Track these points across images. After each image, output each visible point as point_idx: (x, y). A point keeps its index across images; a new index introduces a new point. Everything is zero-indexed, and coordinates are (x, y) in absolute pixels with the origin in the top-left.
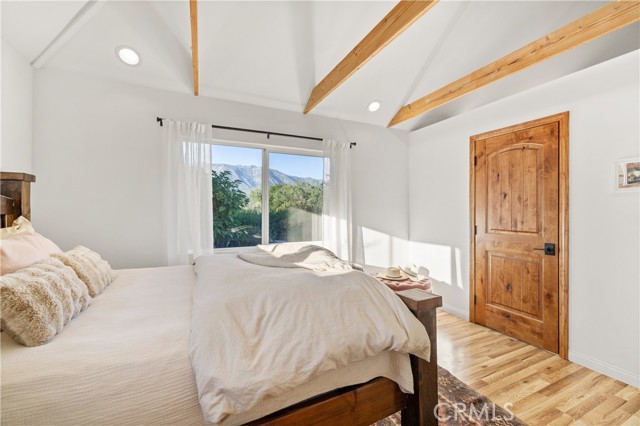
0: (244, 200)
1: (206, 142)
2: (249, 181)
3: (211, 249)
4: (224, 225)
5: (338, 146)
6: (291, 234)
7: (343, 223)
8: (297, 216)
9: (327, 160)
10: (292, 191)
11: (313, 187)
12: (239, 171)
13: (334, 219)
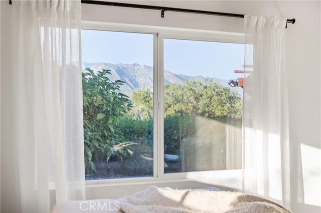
0: (126, 104)
1: (73, 26)
2: (131, 80)
3: (83, 184)
4: (103, 136)
5: (268, 25)
6: (200, 160)
7: (274, 139)
8: (206, 130)
9: (250, 47)
10: (180, 92)
11: (206, 87)
12: (120, 71)
13: (259, 133)
